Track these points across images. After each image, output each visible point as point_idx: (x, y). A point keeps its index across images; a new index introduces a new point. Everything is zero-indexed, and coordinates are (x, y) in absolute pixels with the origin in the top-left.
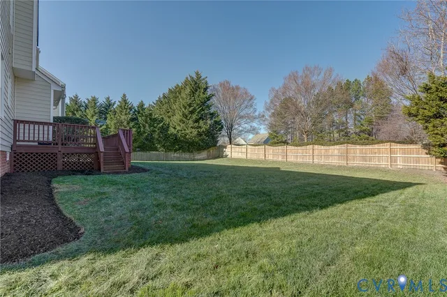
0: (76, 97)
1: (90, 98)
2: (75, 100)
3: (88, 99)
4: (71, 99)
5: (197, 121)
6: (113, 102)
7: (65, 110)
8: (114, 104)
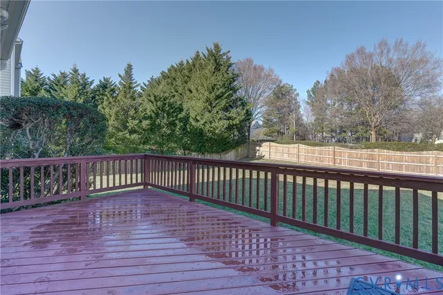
0: (37, 71)
1: (58, 74)
2: (35, 75)
3: (54, 75)
4: (28, 73)
5: (226, 109)
6: (90, 80)
7: (20, 89)
8: (92, 83)
